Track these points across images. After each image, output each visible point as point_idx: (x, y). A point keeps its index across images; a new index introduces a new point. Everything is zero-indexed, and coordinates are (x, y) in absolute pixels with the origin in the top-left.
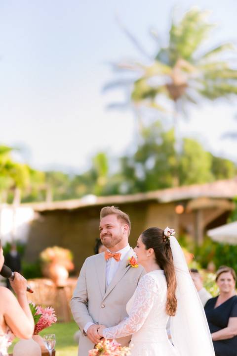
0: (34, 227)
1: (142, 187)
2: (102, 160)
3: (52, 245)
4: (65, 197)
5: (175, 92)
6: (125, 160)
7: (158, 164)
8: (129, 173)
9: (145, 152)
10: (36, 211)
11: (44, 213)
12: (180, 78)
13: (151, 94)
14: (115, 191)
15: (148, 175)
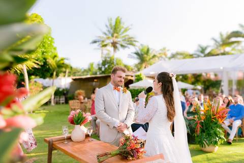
0: (72, 84)
1: (103, 72)
2: (92, 65)
3: (77, 89)
4: (80, 75)
5: (114, 45)
6: (99, 65)
7: (108, 66)
8: (100, 69)
9: (104, 63)
10: (73, 79)
11: (75, 80)
12: (116, 40)
13: (105, 45)
14: (96, 74)
15: (105, 69)
